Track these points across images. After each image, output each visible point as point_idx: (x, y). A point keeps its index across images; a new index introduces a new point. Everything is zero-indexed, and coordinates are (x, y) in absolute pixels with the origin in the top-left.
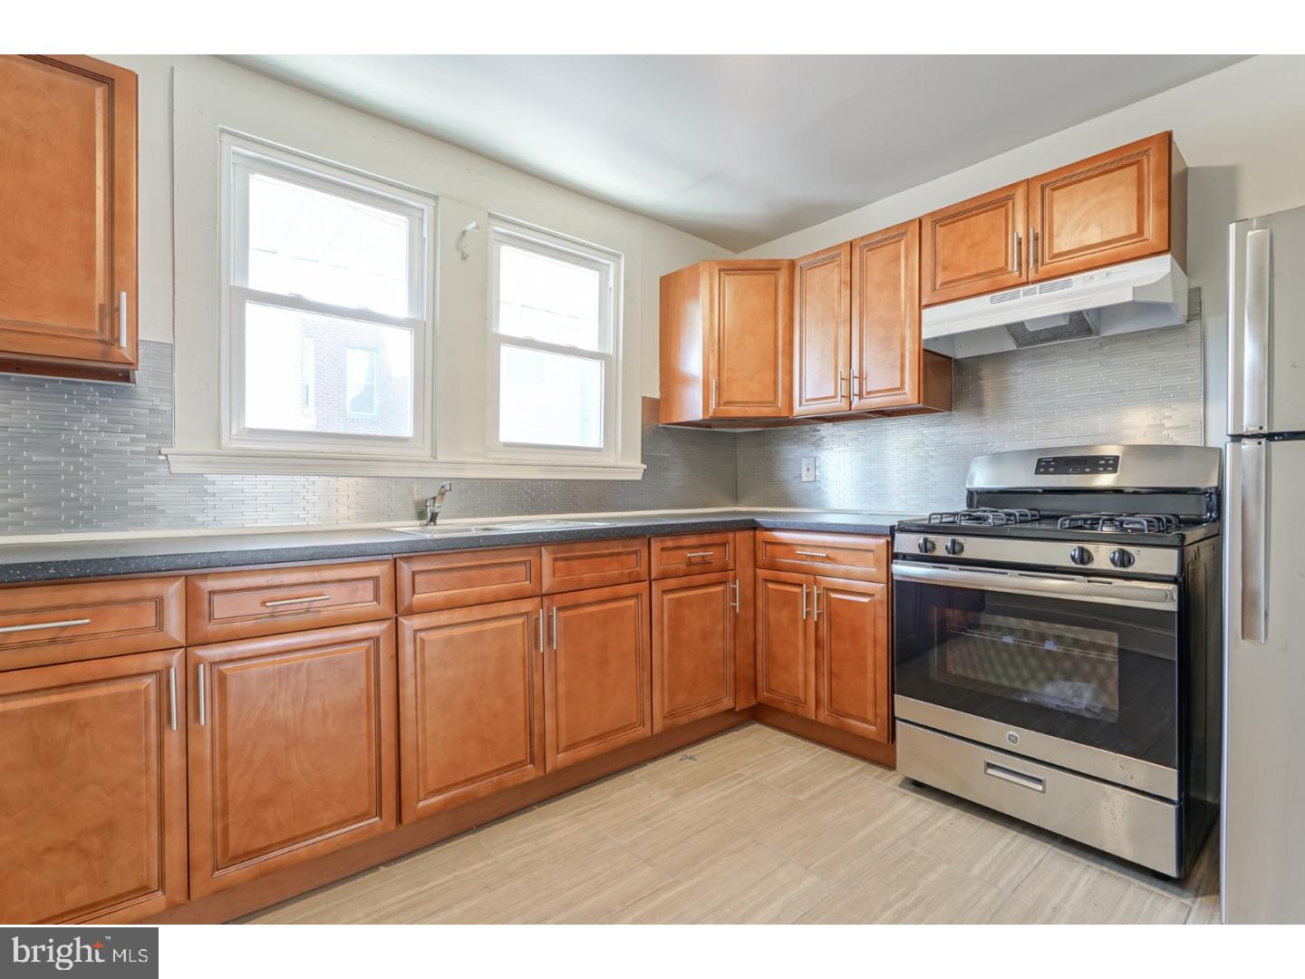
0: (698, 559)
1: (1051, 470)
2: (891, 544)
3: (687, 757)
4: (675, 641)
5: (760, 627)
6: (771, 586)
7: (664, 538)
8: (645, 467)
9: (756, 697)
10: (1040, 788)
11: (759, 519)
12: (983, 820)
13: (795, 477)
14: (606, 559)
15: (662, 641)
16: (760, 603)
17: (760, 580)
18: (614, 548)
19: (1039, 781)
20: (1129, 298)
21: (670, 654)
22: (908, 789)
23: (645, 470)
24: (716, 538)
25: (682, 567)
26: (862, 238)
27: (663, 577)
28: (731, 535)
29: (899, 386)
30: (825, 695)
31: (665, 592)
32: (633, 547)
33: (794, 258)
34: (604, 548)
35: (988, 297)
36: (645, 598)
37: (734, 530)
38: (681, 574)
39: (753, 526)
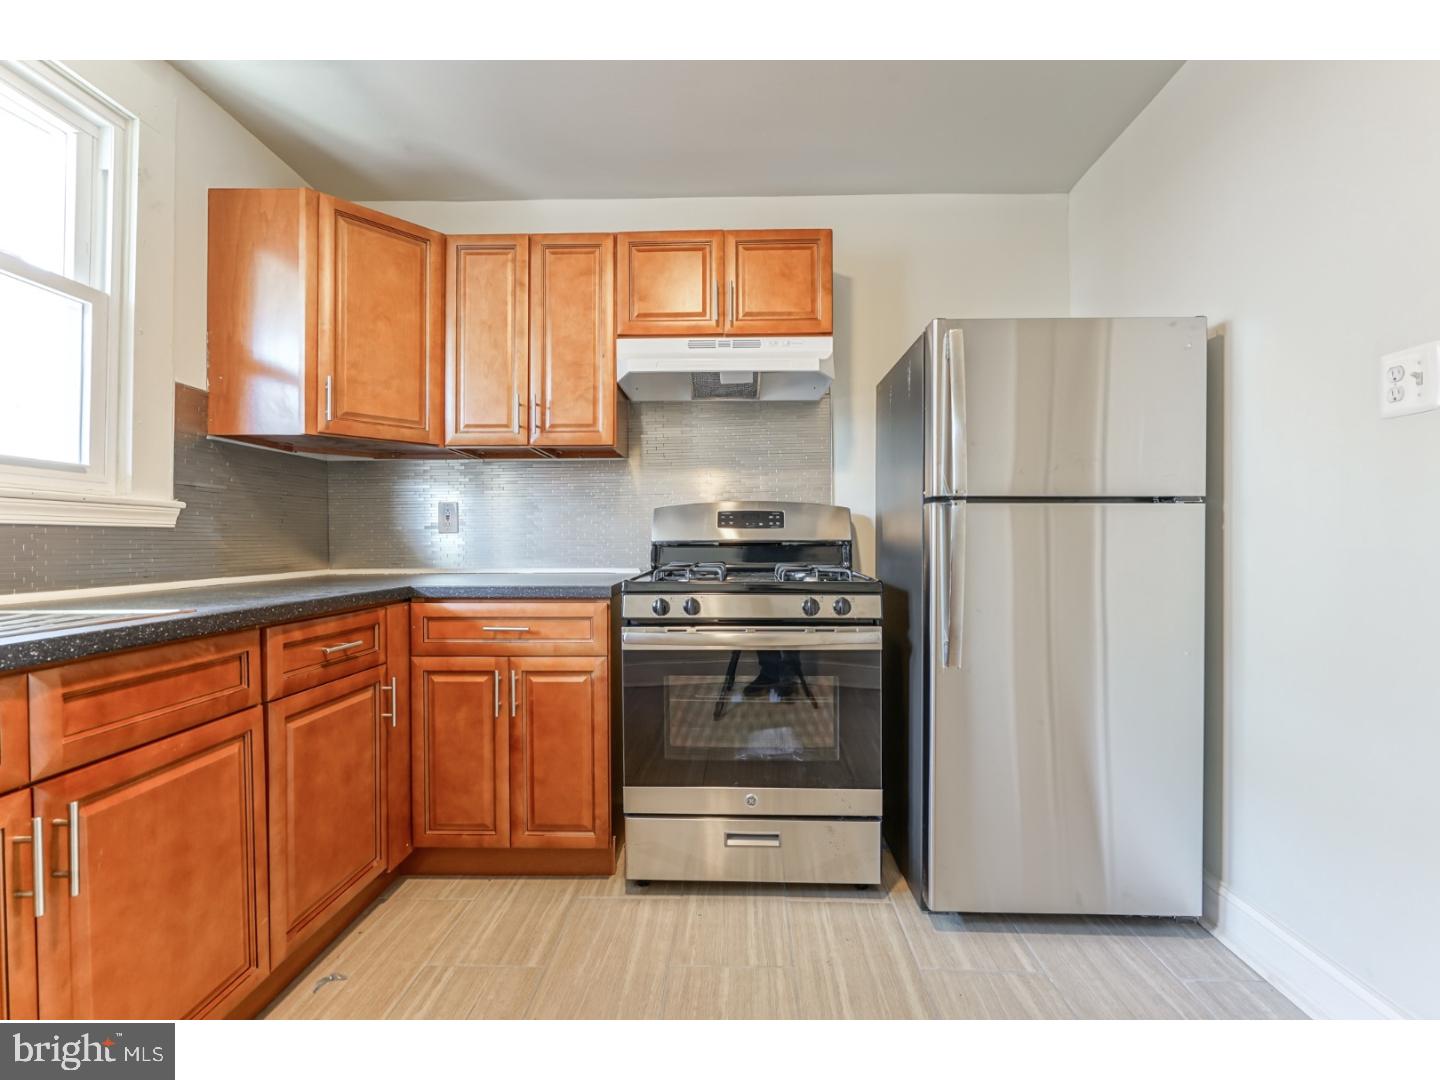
0: (338, 655)
1: (731, 523)
2: (615, 609)
3: (326, 980)
4: (306, 797)
5: (420, 740)
6: (437, 679)
7: (288, 626)
8: (183, 505)
9: (412, 843)
10: (775, 843)
11: (416, 584)
12: (721, 897)
13: (426, 528)
14: (184, 678)
15: (285, 801)
16: (420, 706)
17: (418, 673)
18: (199, 655)
19: (776, 837)
20: (816, 368)
21: (298, 821)
22: (637, 894)
23: (182, 510)
24: (363, 619)
25: (316, 670)
26: (545, 236)
27: (289, 692)
28: (381, 613)
29: (591, 422)
30: (523, 810)
31: (290, 718)
32: (233, 647)
33: (446, 233)
34: (177, 657)
35: (687, 340)
36: (258, 737)
37: (383, 605)
38: (315, 683)
39: (409, 596)
